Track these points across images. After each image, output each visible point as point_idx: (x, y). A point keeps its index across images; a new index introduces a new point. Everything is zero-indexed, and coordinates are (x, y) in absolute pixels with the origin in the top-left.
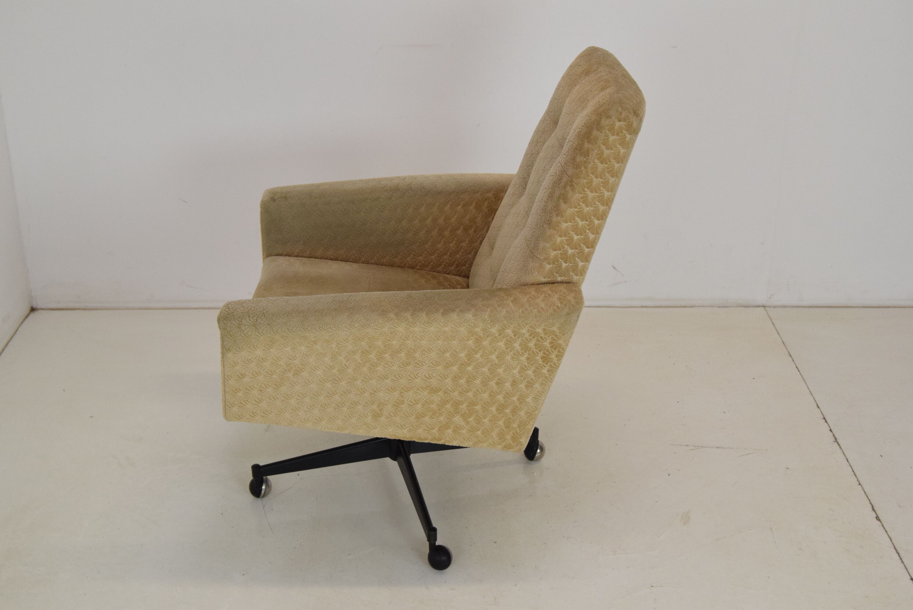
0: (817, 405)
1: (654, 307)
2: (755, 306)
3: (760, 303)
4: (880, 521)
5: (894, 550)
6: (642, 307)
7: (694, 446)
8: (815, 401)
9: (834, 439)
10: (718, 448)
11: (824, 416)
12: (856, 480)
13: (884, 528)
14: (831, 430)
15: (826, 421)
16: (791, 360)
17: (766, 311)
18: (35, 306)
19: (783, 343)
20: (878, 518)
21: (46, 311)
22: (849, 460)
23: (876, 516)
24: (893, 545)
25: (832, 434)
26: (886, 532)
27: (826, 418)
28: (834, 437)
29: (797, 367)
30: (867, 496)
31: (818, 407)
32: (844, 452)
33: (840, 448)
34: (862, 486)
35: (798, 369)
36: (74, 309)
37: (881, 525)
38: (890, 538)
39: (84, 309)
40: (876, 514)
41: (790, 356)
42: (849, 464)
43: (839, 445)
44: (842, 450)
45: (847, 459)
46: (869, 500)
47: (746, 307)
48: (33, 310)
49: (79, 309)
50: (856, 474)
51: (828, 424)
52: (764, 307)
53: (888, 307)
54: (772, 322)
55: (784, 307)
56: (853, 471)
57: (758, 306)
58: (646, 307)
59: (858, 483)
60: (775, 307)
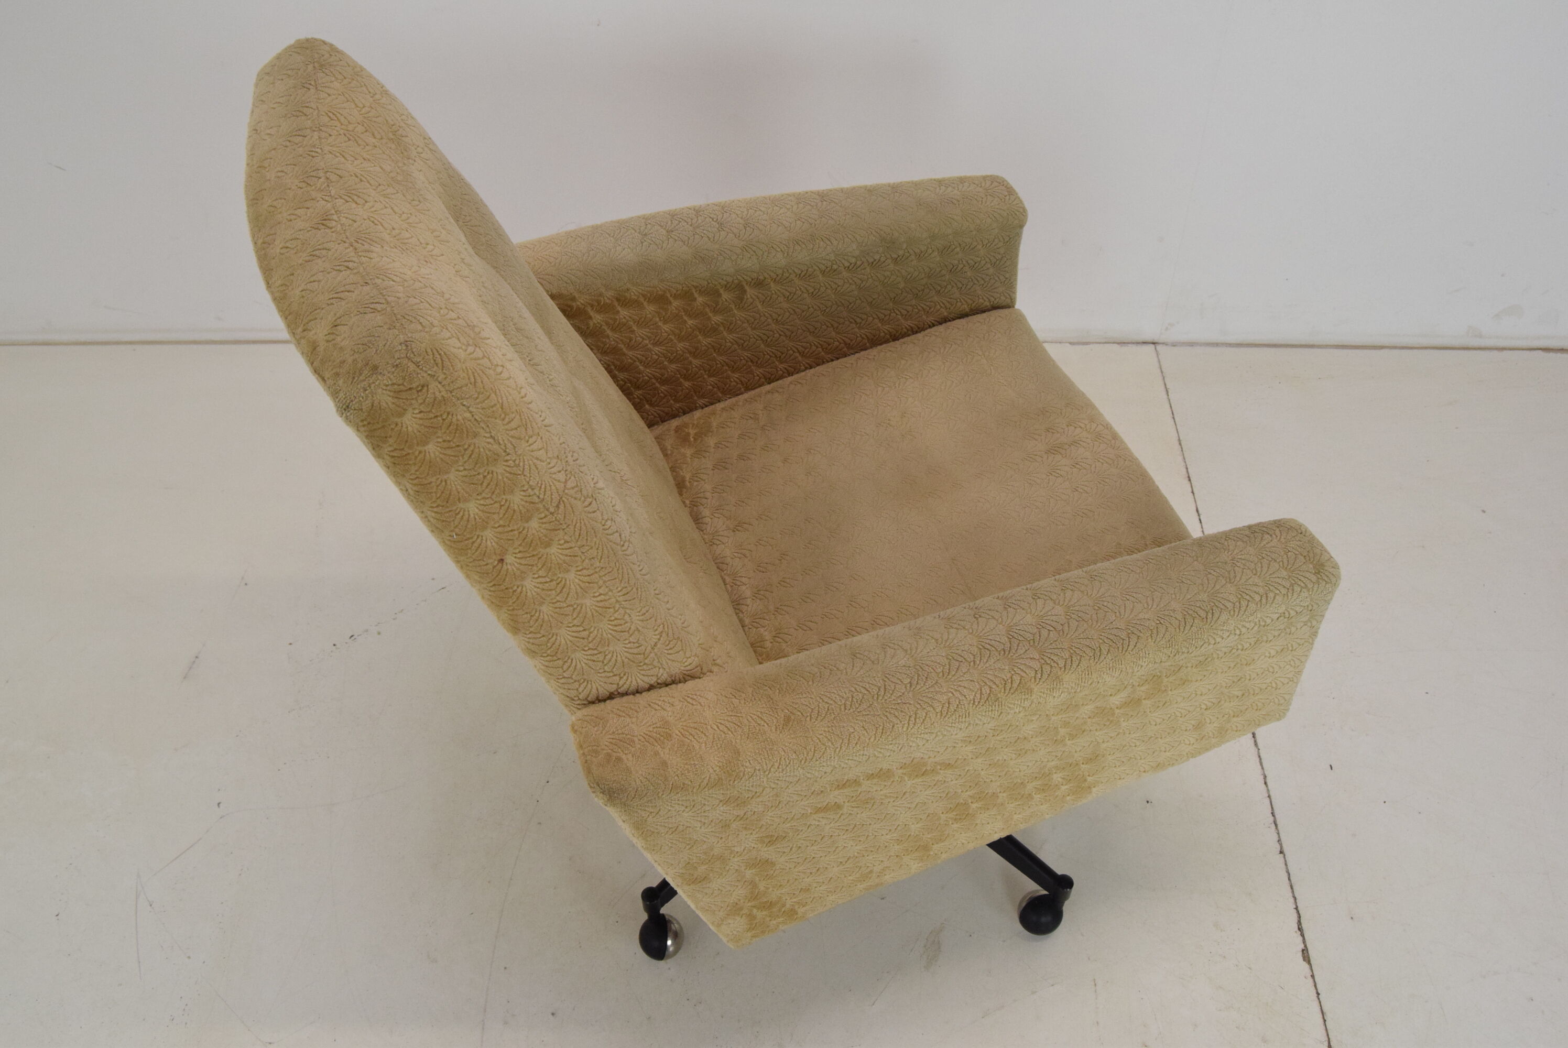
2: (1137, 344)
3: (1147, 336)
4: (1309, 962)
12: (1276, 838)
16: (1190, 490)
17: (1157, 355)
19: (1180, 442)
20: (1306, 955)
22: (1269, 782)
23: (1303, 947)
26: (1318, 994)
29: (1197, 511)
30: (1292, 887)
34: (1285, 855)
37: (1309, 973)
40: (1304, 941)
42: (1268, 790)
45: (1265, 777)
46: (1295, 899)
47: (1122, 343)
50: (1278, 823)
52: (1154, 343)
53: (1382, 347)
54: (1165, 385)
55: (1192, 344)
56: (1273, 814)
57: (1142, 343)
59: (1279, 850)
60: (1174, 345)
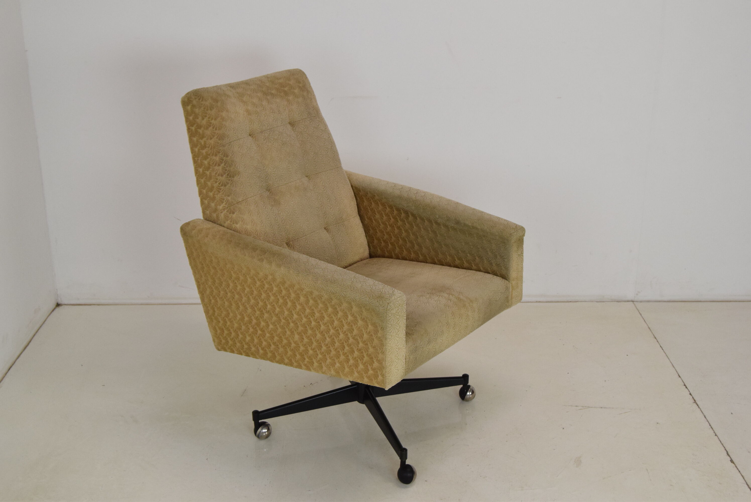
0: (679, 375)
1: (546, 302)
2: (625, 301)
3: (630, 298)
4: (734, 463)
5: (746, 486)
6: (536, 302)
7: (582, 407)
8: (677, 372)
9: (693, 401)
10: (602, 408)
11: (684, 383)
12: (713, 431)
13: (738, 469)
14: (690, 394)
15: (686, 387)
17: (635, 304)
18: (60, 302)
19: (649, 328)
20: (732, 461)
21: (68, 306)
22: (706, 417)
23: (730, 459)
24: (746, 482)
25: (692, 397)
26: (739, 471)
27: (686, 385)
28: (693, 399)
29: (661, 347)
30: (722, 444)
31: (680, 377)
32: (702, 410)
33: (699, 407)
34: (717, 436)
35: (662, 348)
36: (90, 305)
37: (734, 466)
38: (742, 476)
39: (99, 305)
40: (730, 458)
41: (655, 338)
42: (707, 419)
43: (698, 405)
44: (701, 409)
45: (705, 416)
46: (724, 447)
47: (618, 301)
48: (58, 305)
49: (94, 305)
50: (713, 428)
51: (688, 389)
52: (633, 301)
53: (730, 301)
54: (640, 313)
55: (648, 301)
56: (710, 425)
57: (628, 301)
58: (540, 302)
59: (715, 435)
60: (641, 302)
